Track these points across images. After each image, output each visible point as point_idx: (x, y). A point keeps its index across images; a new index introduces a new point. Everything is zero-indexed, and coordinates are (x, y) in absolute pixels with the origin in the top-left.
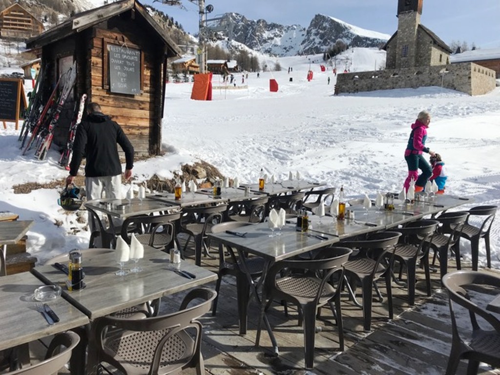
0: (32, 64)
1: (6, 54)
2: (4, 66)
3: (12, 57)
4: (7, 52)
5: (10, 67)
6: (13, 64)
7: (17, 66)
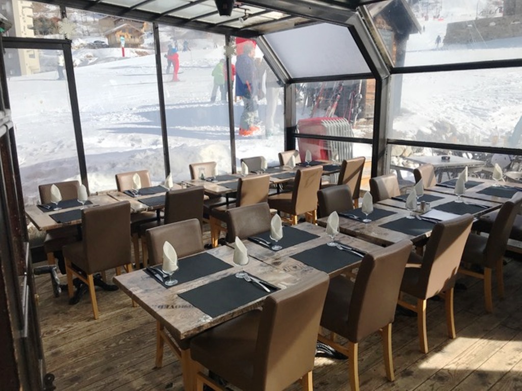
0: (116, 32)
1: (82, 21)
2: (84, 35)
3: (88, 25)
4: (84, 20)
5: (89, 35)
6: (92, 32)
7: (96, 34)
